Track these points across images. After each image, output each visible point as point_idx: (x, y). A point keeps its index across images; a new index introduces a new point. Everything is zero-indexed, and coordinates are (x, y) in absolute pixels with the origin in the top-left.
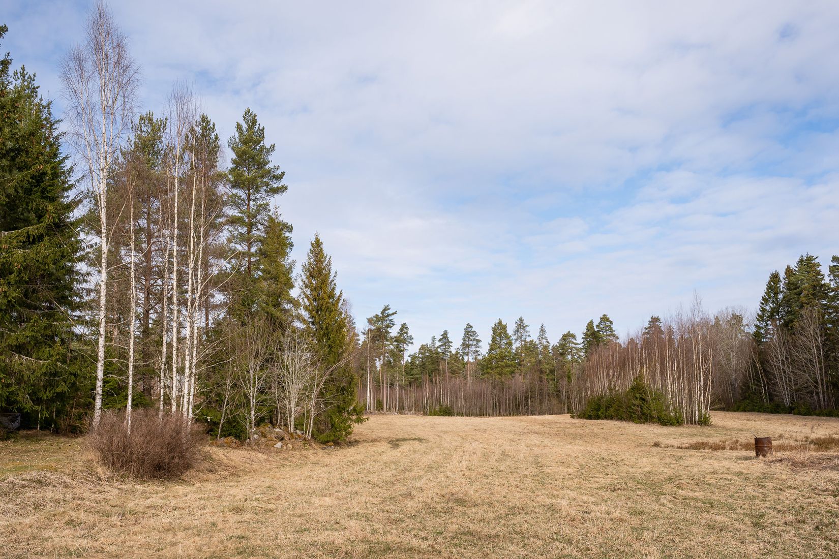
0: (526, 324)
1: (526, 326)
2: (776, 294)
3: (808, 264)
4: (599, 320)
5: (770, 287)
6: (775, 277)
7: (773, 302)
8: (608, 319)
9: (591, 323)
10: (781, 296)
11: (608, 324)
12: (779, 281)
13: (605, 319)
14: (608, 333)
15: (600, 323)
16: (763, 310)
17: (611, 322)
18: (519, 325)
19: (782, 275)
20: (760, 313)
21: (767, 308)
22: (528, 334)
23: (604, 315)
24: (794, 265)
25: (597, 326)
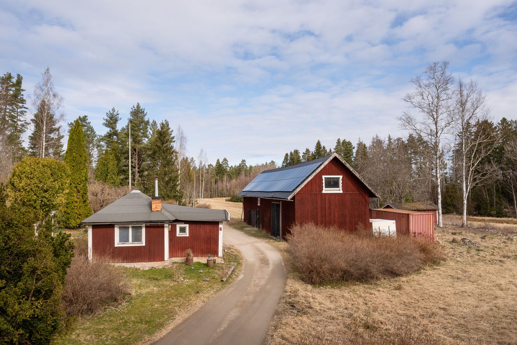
0: (194, 160)
1: (194, 161)
2: (287, 161)
3: (296, 152)
4: (223, 160)
5: (285, 158)
6: (287, 155)
7: (286, 163)
8: (227, 160)
9: (218, 160)
10: (288, 161)
11: (226, 162)
12: (288, 156)
13: (225, 160)
14: (226, 165)
15: (223, 161)
16: (283, 165)
17: (227, 161)
18: (192, 160)
19: (289, 154)
20: (282, 166)
21: (284, 165)
22: (195, 164)
23: (225, 158)
24: (293, 152)
25: (222, 162)
